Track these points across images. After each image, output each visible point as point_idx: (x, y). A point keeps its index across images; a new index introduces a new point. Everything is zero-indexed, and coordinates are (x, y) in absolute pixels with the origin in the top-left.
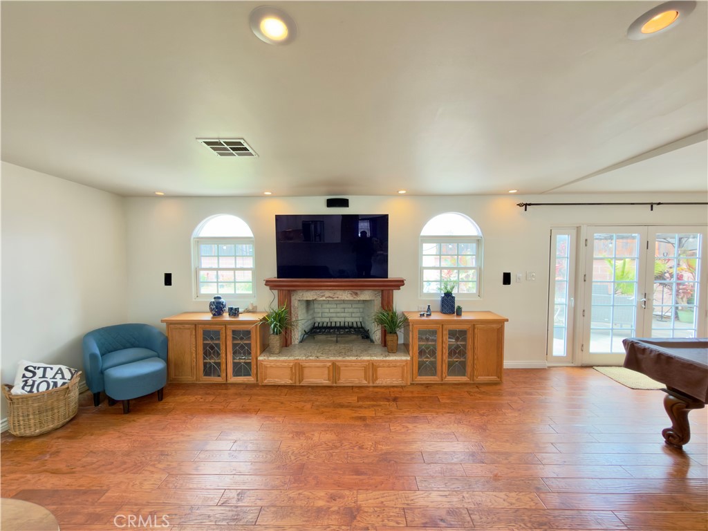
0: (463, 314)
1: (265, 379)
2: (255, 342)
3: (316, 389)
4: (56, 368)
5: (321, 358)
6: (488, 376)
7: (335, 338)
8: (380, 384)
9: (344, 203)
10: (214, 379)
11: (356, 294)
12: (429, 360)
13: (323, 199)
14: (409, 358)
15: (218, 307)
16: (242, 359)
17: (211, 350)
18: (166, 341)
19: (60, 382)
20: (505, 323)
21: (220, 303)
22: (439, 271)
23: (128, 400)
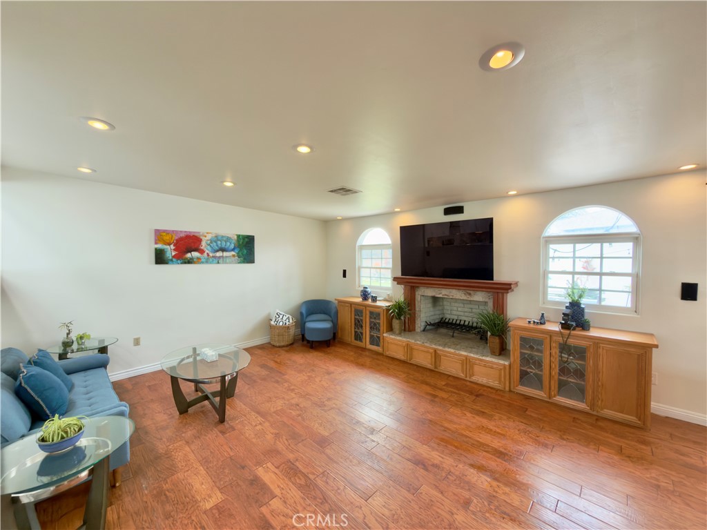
0: (591, 329)
1: (388, 351)
2: (383, 322)
3: (419, 368)
4: (288, 316)
5: (426, 344)
6: (622, 413)
7: (452, 334)
8: (475, 381)
9: (459, 210)
10: (358, 343)
11: (470, 294)
12: (534, 372)
13: (441, 209)
14: (507, 363)
15: (365, 295)
16: (375, 334)
17: (358, 324)
18: (337, 313)
19: (288, 323)
20: (654, 349)
21: (366, 291)
22: (571, 276)
23: (313, 341)
